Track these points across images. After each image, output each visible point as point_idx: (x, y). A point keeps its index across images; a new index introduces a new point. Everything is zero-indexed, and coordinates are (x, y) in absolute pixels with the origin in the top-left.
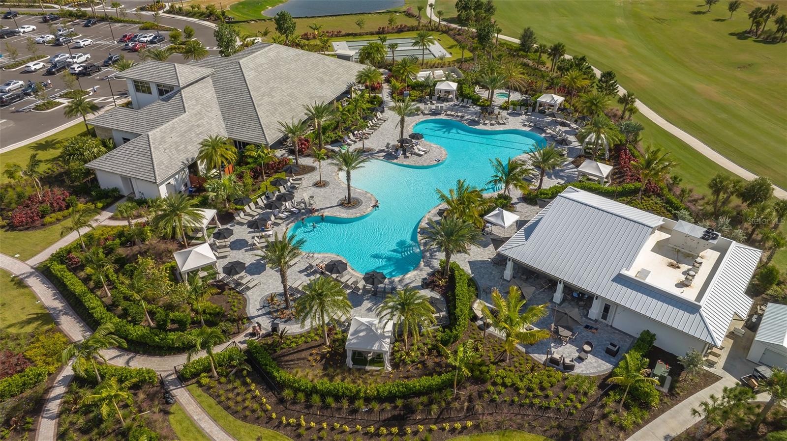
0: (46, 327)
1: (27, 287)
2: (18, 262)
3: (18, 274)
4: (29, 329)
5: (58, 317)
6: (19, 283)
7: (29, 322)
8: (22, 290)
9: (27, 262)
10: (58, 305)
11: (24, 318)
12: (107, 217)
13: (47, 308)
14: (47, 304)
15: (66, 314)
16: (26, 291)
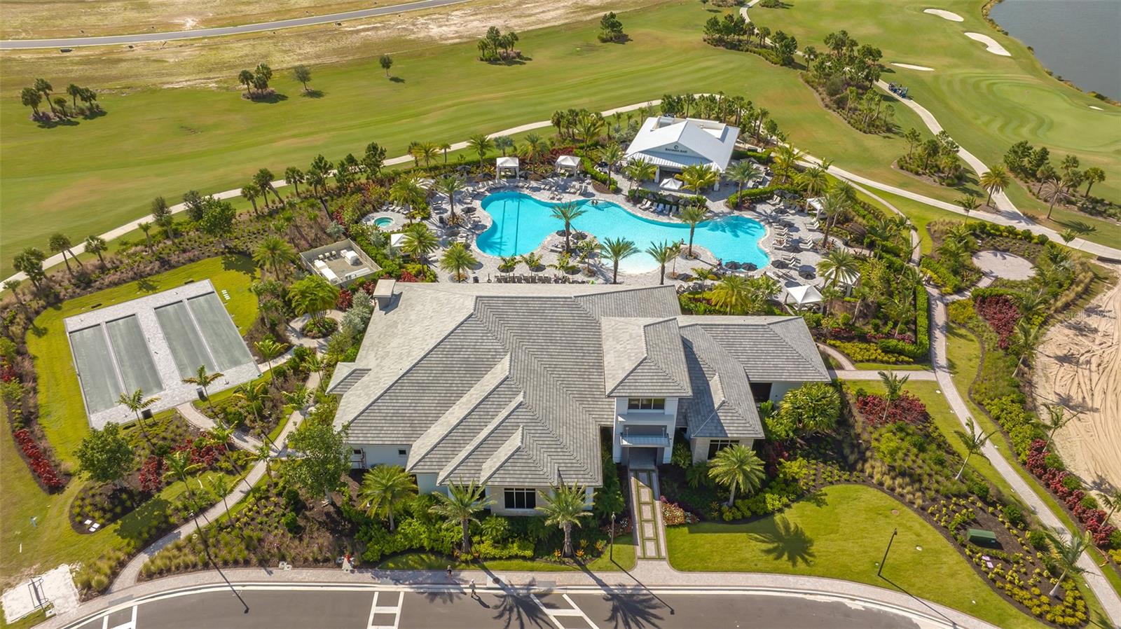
0: (954, 325)
1: (948, 360)
2: (941, 384)
3: (948, 374)
4: (963, 331)
5: (943, 327)
6: (951, 367)
7: (961, 336)
8: (953, 360)
9: (935, 379)
10: (938, 333)
11: (962, 341)
12: (843, 372)
13: (946, 336)
14: (944, 338)
15: (937, 325)
16: (949, 357)
